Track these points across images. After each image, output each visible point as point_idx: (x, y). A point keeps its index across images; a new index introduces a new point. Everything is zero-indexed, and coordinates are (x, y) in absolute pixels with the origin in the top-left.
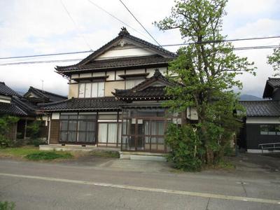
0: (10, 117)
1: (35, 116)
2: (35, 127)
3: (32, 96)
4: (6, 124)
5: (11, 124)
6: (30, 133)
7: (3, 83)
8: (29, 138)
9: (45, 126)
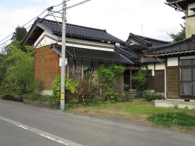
0: (116, 67)
1: (139, 65)
2: (140, 77)
3: (133, 43)
4: (113, 75)
5: (117, 74)
6: (135, 85)
7: (105, 31)
8: (135, 90)
9: (152, 77)
